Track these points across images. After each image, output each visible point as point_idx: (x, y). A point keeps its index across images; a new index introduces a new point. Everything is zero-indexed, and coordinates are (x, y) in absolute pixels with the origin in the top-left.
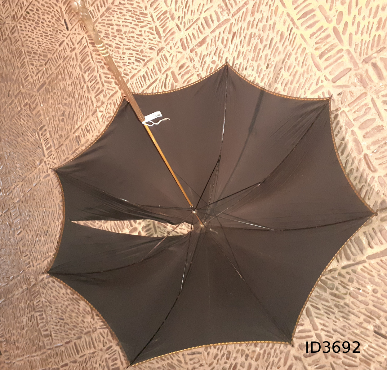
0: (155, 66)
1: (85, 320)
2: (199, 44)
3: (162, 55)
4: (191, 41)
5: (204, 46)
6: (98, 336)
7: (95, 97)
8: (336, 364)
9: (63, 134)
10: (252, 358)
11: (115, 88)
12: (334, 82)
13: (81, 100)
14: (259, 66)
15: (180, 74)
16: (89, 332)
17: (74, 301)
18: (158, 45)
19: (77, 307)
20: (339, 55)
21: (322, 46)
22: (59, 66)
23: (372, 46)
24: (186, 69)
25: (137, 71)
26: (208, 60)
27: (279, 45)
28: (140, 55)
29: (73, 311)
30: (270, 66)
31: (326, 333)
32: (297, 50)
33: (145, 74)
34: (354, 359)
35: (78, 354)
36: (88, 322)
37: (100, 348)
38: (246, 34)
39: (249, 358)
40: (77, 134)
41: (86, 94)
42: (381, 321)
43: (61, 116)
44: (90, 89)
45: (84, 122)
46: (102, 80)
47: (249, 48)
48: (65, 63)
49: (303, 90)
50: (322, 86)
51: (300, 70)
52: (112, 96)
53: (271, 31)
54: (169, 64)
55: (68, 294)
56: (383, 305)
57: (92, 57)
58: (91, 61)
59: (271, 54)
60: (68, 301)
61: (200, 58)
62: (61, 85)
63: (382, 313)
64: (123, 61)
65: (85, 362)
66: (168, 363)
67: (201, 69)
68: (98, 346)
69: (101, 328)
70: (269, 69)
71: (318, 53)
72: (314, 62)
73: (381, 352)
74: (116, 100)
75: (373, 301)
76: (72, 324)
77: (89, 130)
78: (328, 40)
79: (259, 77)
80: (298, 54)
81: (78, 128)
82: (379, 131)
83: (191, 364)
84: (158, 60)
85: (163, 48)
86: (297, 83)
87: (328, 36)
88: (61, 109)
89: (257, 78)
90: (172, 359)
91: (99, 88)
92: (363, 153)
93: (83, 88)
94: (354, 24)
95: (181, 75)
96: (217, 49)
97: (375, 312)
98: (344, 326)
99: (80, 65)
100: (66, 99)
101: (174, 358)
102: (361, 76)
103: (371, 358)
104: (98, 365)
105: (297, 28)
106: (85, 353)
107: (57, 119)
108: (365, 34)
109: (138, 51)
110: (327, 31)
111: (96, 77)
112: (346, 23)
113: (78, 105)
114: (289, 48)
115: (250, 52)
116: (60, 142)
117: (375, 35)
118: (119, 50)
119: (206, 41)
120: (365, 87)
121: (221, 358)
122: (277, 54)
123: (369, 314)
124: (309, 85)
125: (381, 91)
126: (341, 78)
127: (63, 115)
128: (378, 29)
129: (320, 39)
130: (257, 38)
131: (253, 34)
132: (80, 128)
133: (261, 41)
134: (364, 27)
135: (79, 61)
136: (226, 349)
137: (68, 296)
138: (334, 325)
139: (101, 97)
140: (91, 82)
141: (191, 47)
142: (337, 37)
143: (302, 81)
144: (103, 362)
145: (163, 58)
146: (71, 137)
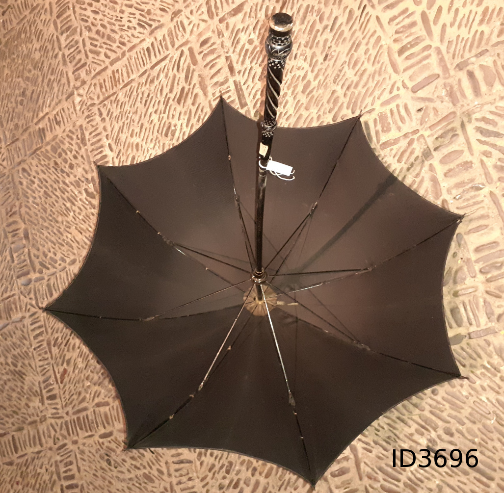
0: (166, 36)
1: (31, 404)
2: (233, 13)
3: (177, 22)
4: (222, 7)
5: (240, 16)
6: (48, 429)
7: (73, 73)
8: (372, 488)
9: (20, 124)
10: (260, 474)
11: (104, 62)
12: (415, 92)
13: (52, 74)
14: (313, 55)
15: (201, 52)
16: (35, 422)
17: (17, 375)
18: (173, 5)
19: (19, 384)
20: (426, 53)
21: (403, 38)
22: (23, 19)
23: (471, 46)
24: (211, 46)
25: (139, 40)
26: (243, 38)
27: (345, 28)
28: (145, 18)
29: (14, 390)
30: (329, 58)
31: (365, 446)
32: (369, 38)
33: (151, 47)
34: (396, 483)
35: (16, 452)
36: (34, 408)
37: (49, 446)
38: (301, 5)
39: (257, 473)
40: (41, 126)
41: (61, 67)
42: (438, 433)
43: (20, 96)
44: (68, 60)
45: (54, 109)
46: (86, 48)
47: (303, 27)
48: (32, 15)
49: (371, 98)
50: (398, 96)
51: (370, 69)
52: (99, 73)
53: (336, 6)
54: (187, 36)
55: (9, 365)
56: (442, 411)
57: (74, 12)
58: (73, 17)
59: (333, 40)
60: (7, 374)
61: (232, 33)
62: (25, 49)
63: (440, 423)
64: (119, 23)
65: (25, 465)
66: (144, 473)
67: (231, 50)
68: (46, 442)
69: (53, 418)
70: (327, 62)
71: (396, 47)
72: (390, 60)
73: (433, 475)
74: (104, 81)
75: (430, 406)
76: (11, 409)
77: (60, 121)
78: (413, 30)
79: (312, 71)
80: (370, 44)
81: (43, 117)
82: (466, 169)
83: (176, 477)
84: (170, 28)
85: (180, 11)
86: (364, 87)
87: (413, 24)
88: (20, 85)
89: (309, 73)
90: (151, 468)
91: (80, 60)
92: (441, 198)
93: (56, 56)
94: (451, 12)
95: (203, 54)
96: (257, 23)
97: (432, 421)
98: (389, 438)
99: (55, 20)
100: (30, 71)
101: (153, 467)
102: (452, 87)
103: (419, 483)
104: (43, 470)
105: (373, 6)
106: (26, 452)
107: (13, 100)
108: (463, 28)
109: (143, 11)
110: (412, 16)
111: (77, 42)
112: (440, 9)
113: (46, 81)
114: (359, 34)
115: (304, 32)
116: (14, 135)
117: (477, 31)
118: (115, 5)
119: (243, 9)
120: (454, 105)
121: (219, 471)
122: (341, 41)
123: (423, 424)
124: (379, 92)
125: (474, 113)
126: (424, 87)
127: (23, 94)
128: (481, 22)
129: (403, 27)
130: (315, 15)
131: (311, 6)
132: (47, 117)
133: (321, 20)
134: (464, 17)
135: (55, 14)
136: (227, 458)
137: (8, 368)
138: (377, 435)
139: (82, 73)
140: (69, 49)
141: (221, 15)
142: (425, 27)
143: (371, 84)
144: (51, 466)
145: (178, 26)
146: (31, 130)
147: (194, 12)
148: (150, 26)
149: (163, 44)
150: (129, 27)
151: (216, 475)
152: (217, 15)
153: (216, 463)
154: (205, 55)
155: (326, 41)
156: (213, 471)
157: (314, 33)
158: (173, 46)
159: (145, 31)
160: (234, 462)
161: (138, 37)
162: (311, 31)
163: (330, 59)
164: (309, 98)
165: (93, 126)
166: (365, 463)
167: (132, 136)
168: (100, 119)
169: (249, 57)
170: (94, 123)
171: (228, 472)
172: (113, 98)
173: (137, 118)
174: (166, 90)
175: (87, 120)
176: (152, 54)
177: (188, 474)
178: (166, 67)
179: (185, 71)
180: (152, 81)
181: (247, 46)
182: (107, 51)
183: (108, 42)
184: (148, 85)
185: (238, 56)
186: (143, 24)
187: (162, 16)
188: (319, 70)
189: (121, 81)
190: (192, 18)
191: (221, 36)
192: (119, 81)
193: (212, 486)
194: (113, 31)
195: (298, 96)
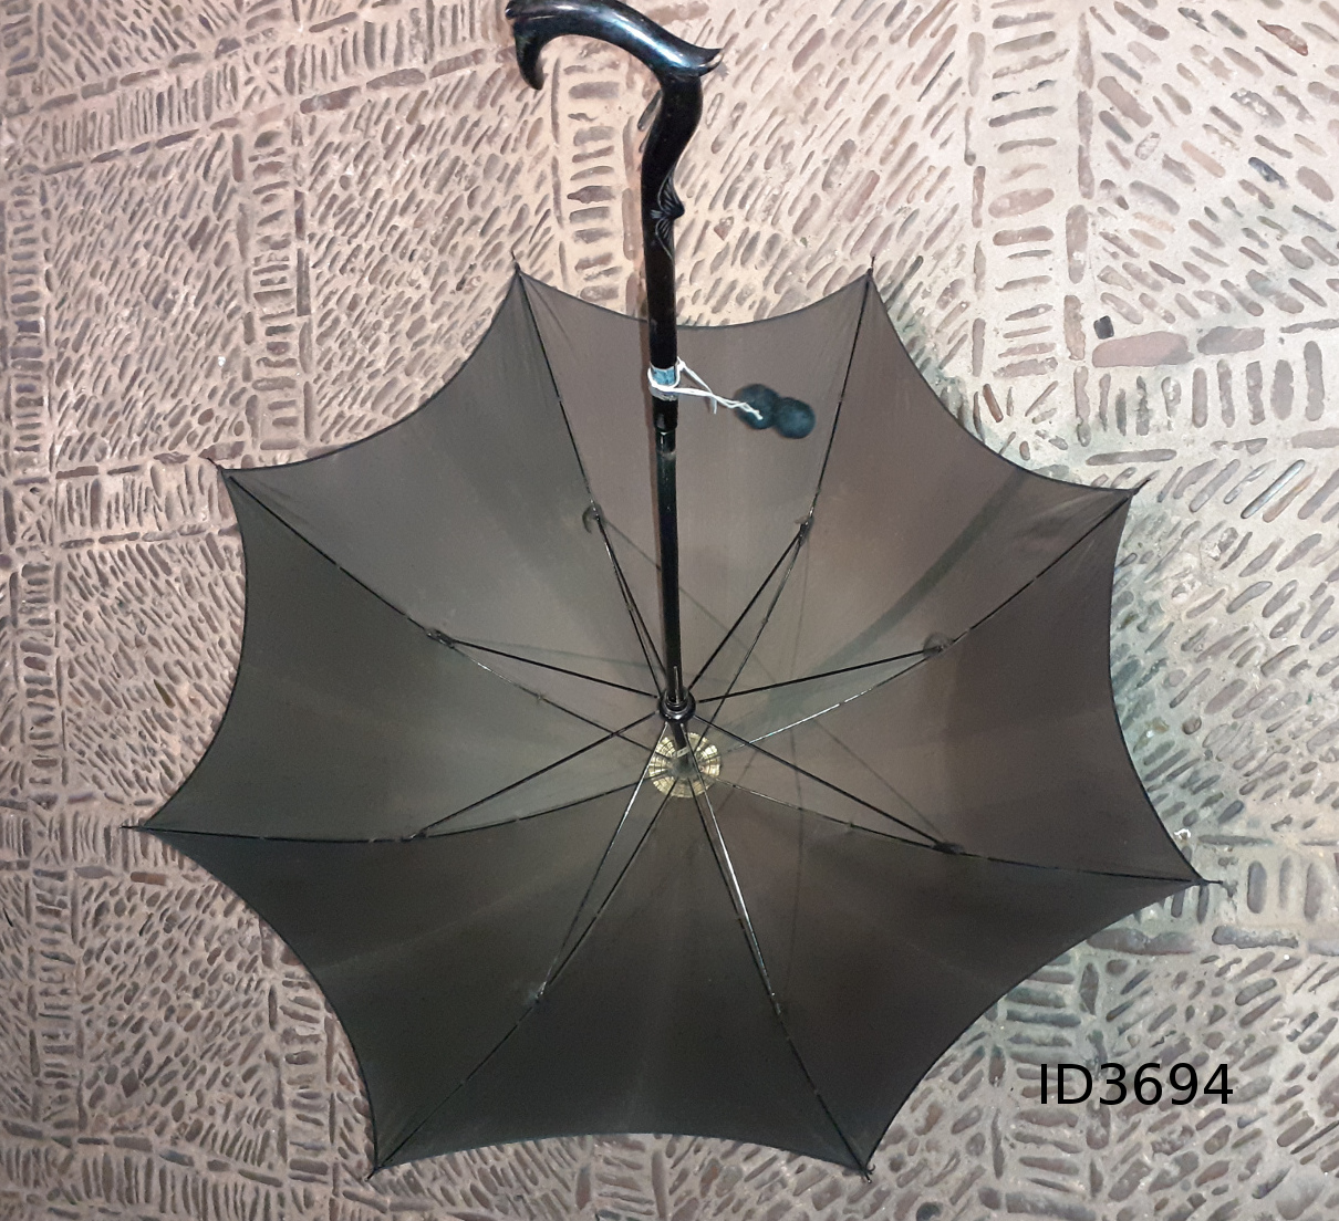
147: (263, 58)
148: (175, 47)
149: (191, 102)
150: (133, 26)
151: (109, 998)
152: (301, 91)
153: (113, 978)
154: (260, 170)
155: (469, 250)
156: (105, 990)
157: (453, 222)
158: (208, 117)
159: (162, 53)
160: (141, 985)
161: (146, 60)
162: (449, 215)
163: (467, 292)
164: (415, 353)
165: (24, 218)
166: (341, 1056)
167: (93, 275)
168: (41, 208)
169: (334, 215)
170: (27, 211)
171: (128, 1000)
172: (74, 174)
173: (110, 242)
174: (176, 208)
175: (17, 198)
176: (166, 113)
177: (63, 981)
178: (185, 157)
179: (218, 183)
180: (153, 176)
181: (336, 188)
182: (82, 59)
183: (87, 38)
184: (144, 179)
185: (316, 200)
186: (162, 35)
187: (201, 36)
188: (446, 305)
189: (96, 143)
190: (257, 71)
191: (297, 142)
192: (91, 141)
193: (99, 1017)
194: (103, 20)
195: (397, 339)
